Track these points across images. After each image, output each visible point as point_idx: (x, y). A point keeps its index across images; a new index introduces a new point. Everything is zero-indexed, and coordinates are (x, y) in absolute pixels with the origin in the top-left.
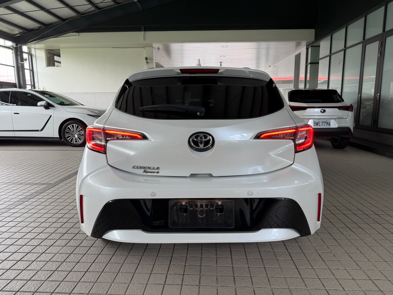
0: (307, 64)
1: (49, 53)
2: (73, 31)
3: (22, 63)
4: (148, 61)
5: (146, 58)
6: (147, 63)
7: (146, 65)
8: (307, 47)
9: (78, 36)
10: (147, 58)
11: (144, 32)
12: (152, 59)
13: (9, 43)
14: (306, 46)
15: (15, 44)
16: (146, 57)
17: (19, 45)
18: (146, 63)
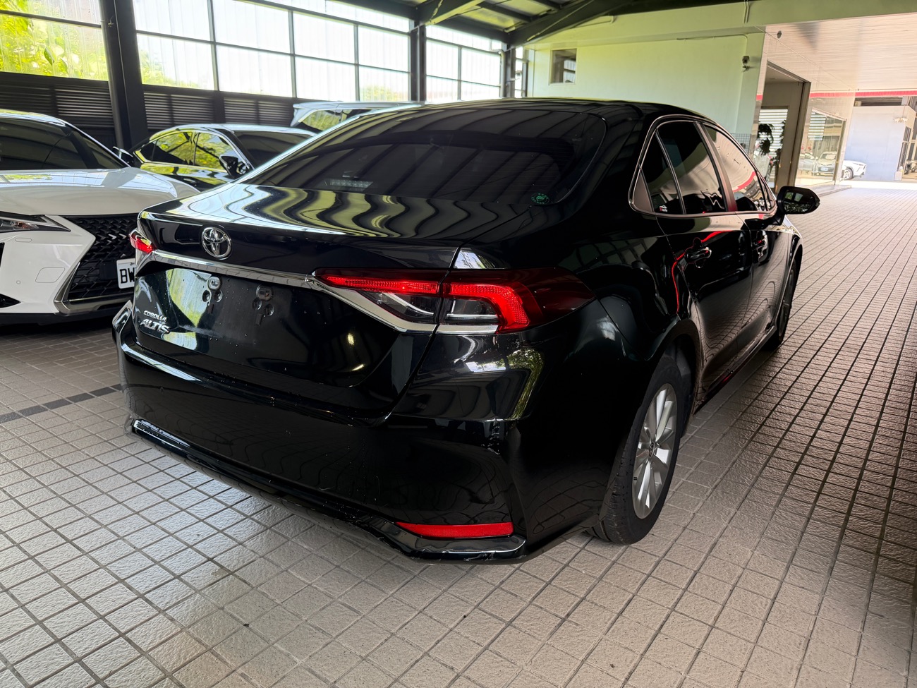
1: (556, 55)
2: (604, 13)
3: (513, 79)
4: (748, 64)
5: (745, 57)
6: (747, 68)
7: (742, 74)
9: (614, 20)
10: (748, 57)
12: (758, 60)
13: (498, 45)
15: (505, 45)
16: (744, 55)
17: (512, 47)
18: (744, 69)
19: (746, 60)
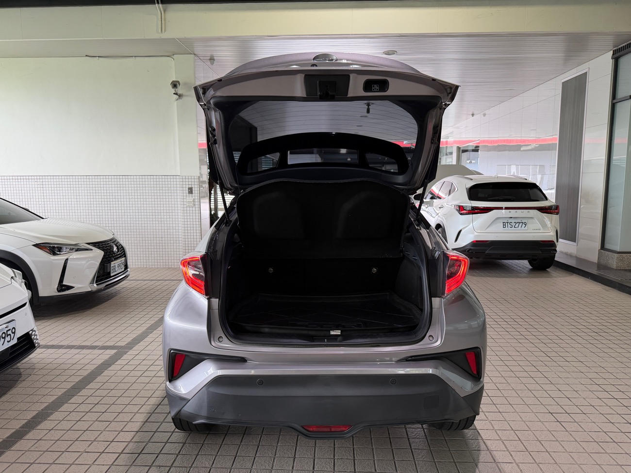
0: (615, 101)
4: (180, 91)
5: (173, 82)
6: (180, 96)
7: (176, 103)
8: (617, 55)
10: (178, 82)
11: (160, 5)
14: (611, 52)
16: (174, 79)
18: (177, 97)
19: (175, 85)
